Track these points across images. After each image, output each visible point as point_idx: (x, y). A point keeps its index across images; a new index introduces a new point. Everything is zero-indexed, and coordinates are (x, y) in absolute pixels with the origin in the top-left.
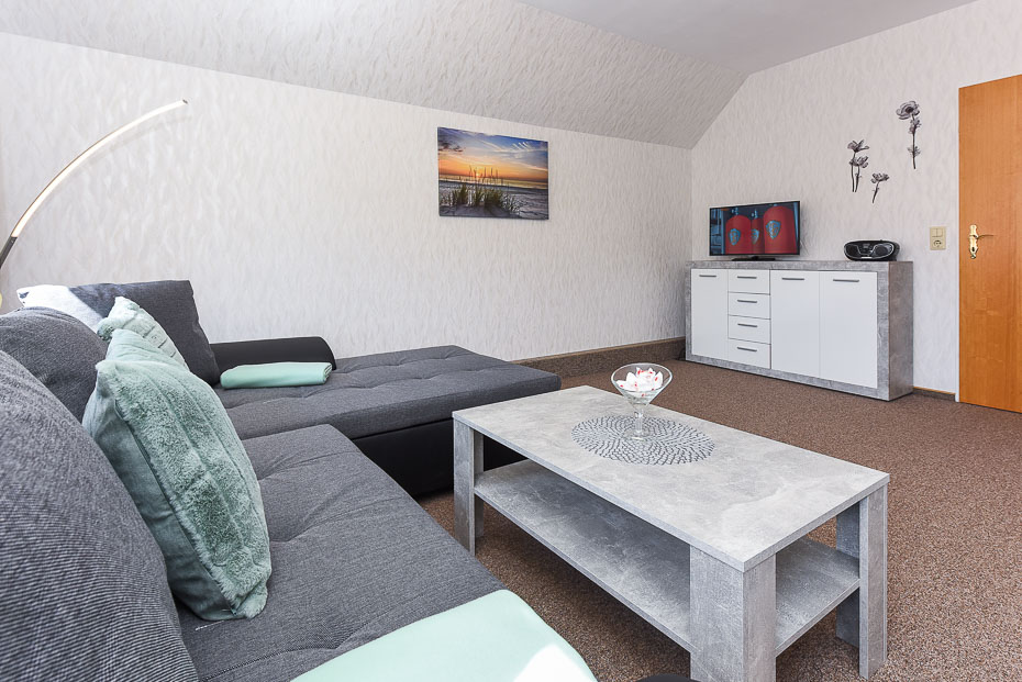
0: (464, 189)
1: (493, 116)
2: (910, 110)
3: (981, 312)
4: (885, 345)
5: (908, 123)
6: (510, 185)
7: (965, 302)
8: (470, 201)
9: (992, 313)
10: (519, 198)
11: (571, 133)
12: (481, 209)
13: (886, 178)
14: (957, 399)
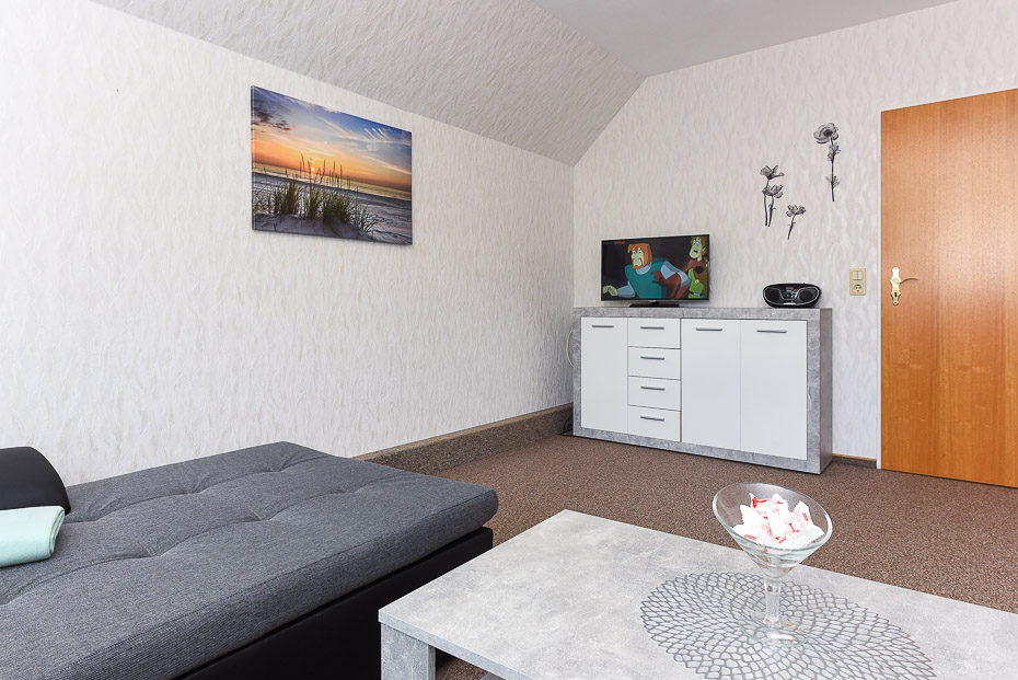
0: (292, 190)
1: (336, 83)
2: (828, 134)
3: (904, 366)
4: (816, 407)
5: (826, 148)
6: (360, 190)
7: (888, 356)
8: (302, 209)
9: (914, 366)
10: (372, 211)
11: (440, 125)
12: (319, 224)
13: (802, 211)
14: (879, 466)
